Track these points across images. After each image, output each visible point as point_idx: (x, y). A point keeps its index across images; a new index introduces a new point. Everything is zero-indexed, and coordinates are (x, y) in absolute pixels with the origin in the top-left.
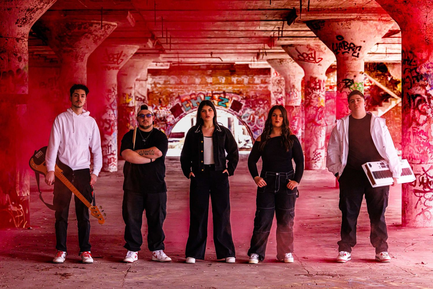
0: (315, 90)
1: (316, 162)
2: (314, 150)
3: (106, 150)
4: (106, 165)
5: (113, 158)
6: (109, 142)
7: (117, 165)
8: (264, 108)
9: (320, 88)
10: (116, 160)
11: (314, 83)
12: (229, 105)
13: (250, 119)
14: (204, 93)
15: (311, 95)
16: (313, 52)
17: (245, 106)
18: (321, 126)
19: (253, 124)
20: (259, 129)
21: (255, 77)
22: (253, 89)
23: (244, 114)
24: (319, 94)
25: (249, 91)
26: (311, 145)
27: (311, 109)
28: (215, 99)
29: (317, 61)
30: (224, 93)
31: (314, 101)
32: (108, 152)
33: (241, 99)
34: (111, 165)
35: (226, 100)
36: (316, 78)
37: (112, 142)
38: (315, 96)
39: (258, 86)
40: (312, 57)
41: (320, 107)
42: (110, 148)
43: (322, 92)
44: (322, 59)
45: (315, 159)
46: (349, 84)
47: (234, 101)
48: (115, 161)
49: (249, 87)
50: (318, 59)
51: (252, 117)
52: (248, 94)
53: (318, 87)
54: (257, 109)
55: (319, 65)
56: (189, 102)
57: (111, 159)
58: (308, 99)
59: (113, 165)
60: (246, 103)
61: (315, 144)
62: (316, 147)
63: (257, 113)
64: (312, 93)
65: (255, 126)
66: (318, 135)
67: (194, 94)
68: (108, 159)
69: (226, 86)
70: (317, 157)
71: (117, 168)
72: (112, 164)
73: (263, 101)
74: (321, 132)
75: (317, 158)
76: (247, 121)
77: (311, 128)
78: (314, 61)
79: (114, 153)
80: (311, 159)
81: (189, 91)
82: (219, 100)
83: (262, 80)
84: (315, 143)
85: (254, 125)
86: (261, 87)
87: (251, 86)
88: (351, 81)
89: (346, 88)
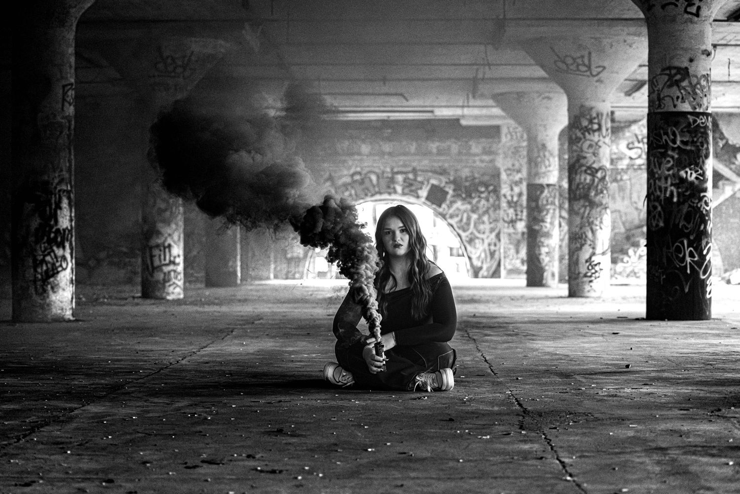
0: (589, 134)
1: (591, 281)
2: (587, 256)
3: (160, 256)
4: (160, 286)
5: (175, 271)
6: (166, 239)
7: (182, 286)
8: (488, 200)
9: (599, 129)
10: (181, 276)
11: (587, 119)
12: (424, 193)
13: (461, 220)
14: (377, 170)
15: (581, 143)
16: (586, 53)
17: (453, 196)
18: (603, 207)
19: (468, 229)
20: (478, 238)
21: (471, 143)
22: (468, 165)
23: (451, 211)
24: (599, 141)
25: (459, 167)
26: (582, 245)
27: (581, 171)
28: (397, 183)
29: (594, 73)
30: (414, 171)
31: (588, 155)
32: (165, 259)
33: (446, 183)
34: (170, 286)
35: (416, 185)
36: (591, 108)
37: (172, 238)
38: (590, 146)
39: (477, 158)
40: (584, 65)
41: (600, 168)
42: (167, 250)
43: (604, 137)
44: (604, 68)
45: (589, 274)
46: (678, 77)
47: (433, 185)
48: (179, 277)
49: (461, 161)
50: (597, 67)
51: (465, 215)
52: (459, 173)
53: (596, 127)
54: (474, 201)
55: (597, 81)
56: (349, 187)
57: (169, 272)
58: (576, 151)
59: (175, 286)
60: (454, 190)
61: (590, 245)
62: (591, 250)
63: (475, 208)
64: (583, 140)
65: (472, 233)
66: (597, 225)
67: (359, 173)
68: (165, 274)
69: (418, 157)
70: (593, 271)
71: (182, 292)
72: (171, 283)
73: (487, 186)
74: (601, 219)
75: (593, 273)
76: (457, 223)
77: (582, 210)
78: (588, 73)
79: (177, 260)
80: (581, 275)
81: (349, 168)
82: (406, 184)
83: (484, 148)
84: (589, 242)
85: (470, 231)
86: (482, 161)
87: (464, 158)
88: (682, 72)
89: (670, 86)
